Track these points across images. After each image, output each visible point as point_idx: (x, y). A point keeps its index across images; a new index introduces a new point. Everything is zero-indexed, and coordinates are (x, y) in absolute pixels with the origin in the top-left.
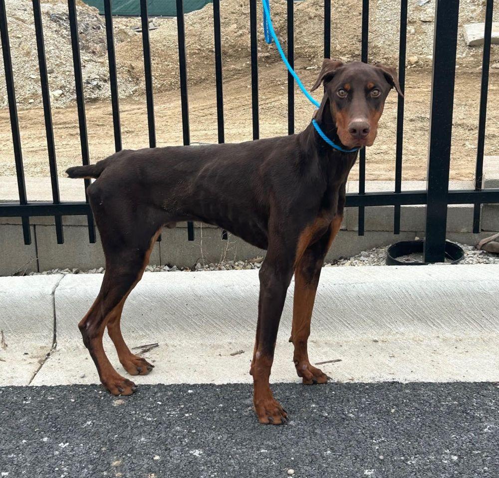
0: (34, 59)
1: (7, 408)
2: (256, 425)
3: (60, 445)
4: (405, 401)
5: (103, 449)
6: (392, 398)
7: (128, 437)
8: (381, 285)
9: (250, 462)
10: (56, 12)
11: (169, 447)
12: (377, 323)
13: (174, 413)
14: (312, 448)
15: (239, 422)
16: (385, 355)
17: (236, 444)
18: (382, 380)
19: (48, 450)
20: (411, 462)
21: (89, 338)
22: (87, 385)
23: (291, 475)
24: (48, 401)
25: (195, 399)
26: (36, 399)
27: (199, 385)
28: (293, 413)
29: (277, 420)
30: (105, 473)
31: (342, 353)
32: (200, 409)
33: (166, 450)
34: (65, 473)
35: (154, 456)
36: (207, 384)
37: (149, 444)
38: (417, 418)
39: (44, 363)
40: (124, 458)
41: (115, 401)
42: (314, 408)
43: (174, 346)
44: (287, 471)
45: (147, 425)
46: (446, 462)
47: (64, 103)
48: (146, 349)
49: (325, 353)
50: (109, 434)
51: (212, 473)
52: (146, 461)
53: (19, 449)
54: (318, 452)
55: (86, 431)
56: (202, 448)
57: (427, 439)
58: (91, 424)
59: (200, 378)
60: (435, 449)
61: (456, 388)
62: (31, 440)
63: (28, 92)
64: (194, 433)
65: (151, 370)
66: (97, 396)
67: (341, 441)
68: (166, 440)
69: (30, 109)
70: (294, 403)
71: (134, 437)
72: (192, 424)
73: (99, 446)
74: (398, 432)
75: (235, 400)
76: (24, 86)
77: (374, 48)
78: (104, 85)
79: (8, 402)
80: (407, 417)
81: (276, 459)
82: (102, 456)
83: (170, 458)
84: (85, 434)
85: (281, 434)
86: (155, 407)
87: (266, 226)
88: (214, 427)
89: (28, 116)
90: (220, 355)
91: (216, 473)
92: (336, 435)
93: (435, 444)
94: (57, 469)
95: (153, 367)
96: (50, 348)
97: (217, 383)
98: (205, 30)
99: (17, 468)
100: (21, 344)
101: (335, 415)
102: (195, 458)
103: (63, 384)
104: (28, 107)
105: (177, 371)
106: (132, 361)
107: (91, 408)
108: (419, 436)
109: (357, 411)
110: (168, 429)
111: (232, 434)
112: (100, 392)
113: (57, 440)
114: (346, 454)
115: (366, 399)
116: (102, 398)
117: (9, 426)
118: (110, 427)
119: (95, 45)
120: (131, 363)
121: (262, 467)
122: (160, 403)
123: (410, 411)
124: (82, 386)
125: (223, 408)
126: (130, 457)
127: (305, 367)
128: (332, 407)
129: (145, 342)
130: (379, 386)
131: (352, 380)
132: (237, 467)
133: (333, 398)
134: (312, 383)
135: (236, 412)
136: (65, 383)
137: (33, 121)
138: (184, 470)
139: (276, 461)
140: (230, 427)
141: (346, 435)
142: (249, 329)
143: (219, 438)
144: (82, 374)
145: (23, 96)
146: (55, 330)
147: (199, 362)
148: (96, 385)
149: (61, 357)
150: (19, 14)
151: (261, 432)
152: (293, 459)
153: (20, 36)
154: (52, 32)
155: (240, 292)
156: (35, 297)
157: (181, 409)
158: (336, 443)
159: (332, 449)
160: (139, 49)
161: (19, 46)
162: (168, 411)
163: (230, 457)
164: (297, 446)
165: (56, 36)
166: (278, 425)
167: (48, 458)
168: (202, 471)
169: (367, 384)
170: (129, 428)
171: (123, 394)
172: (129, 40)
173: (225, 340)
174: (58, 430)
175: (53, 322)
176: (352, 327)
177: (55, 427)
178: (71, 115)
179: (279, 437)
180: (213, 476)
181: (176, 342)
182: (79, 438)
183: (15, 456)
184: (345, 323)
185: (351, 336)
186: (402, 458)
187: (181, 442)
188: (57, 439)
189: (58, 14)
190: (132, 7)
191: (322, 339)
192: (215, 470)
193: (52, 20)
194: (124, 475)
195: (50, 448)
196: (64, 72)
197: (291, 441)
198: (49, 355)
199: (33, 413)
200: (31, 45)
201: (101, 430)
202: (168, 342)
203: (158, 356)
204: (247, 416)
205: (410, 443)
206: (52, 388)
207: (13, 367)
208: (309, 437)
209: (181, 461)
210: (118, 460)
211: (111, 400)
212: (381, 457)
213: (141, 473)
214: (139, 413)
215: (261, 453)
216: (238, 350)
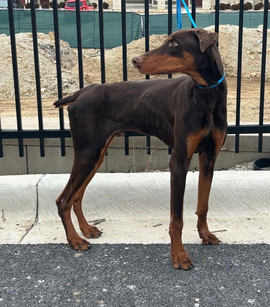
0: (29, 70)
1: (3, 257)
2: (172, 270)
3: (39, 281)
5: (68, 284)
6: (263, 254)
7: (85, 276)
8: (252, 182)
9: (168, 293)
10: (43, 44)
11: (113, 283)
12: (249, 207)
13: (116, 261)
14: (210, 285)
15: (160, 268)
16: (256, 228)
17: (159, 282)
18: (255, 243)
19: (30, 285)
21: (62, 210)
22: (57, 244)
23: (197, 302)
24: (31, 253)
25: (130, 253)
26: (23, 252)
27: (132, 244)
28: (197, 263)
29: (185, 267)
30: (69, 300)
31: (227, 226)
32: (133, 260)
33: (111, 285)
34: (42, 300)
35: (103, 289)
36: (138, 244)
37: (99, 281)
39: (29, 231)
40: (82, 290)
41: (76, 254)
42: (211, 260)
43: (115, 221)
44: (195, 300)
45: (98, 269)
47: (47, 96)
48: (97, 222)
49: (216, 226)
50: (72, 275)
51: (142, 300)
52: (97, 292)
53: (11, 284)
54: (215, 287)
55: (57, 272)
56: (135, 284)
58: (60, 268)
59: (133, 240)
62: (19, 278)
63: (25, 89)
64: (130, 274)
65: (100, 235)
66: (64, 250)
67: (230, 281)
68: (111, 279)
69: (26, 99)
70: (197, 256)
71: (89, 277)
72: (128, 269)
73: (65, 282)
75: (157, 254)
76: (23, 86)
77: (230, 67)
78: (71, 86)
79: (5, 254)
81: (186, 291)
82: (67, 288)
83: (114, 290)
84: (55, 274)
85: (189, 275)
86: (103, 258)
88: (143, 271)
89: (25, 103)
90: (146, 226)
91: (145, 301)
92: (227, 277)
94: (36, 297)
95: (102, 233)
96: (34, 221)
97: (145, 243)
98: (131, 56)
99: (9, 296)
100: (15, 218)
101: (225, 264)
102: (131, 290)
103: (42, 243)
104: (25, 98)
105: (117, 236)
106: (88, 229)
107: (60, 258)
109: (240, 262)
110: (112, 272)
111: (156, 275)
112: (66, 248)
114: (235, 289)
115: (245, 254)
116: (68, 252)
117: (5, 269)
118: (73, 270)
119: (66, 63)
120: (87, 230)
121: (177, 297)
122: (107, 255)
124: (54, 244)
125: (149, 259)
126: (86, 290)
127: (204, 232)
128: (223, 259)
129: (96, 218)
130: (254, 246)
131: (235, 242)
132: (160, 297)
133: (223, 253)
134: (208, 243)
135: (158, 262)
137: (28, 106)
138: (123, 298)
139: (187, 293)
140: (154, 271)
141: (234, 277)
142: (165, 210)
143: (147, 278)
144: (54, 237)
145: (22, 91)
146: (37, 210)
147: (132, 231)
148: (64, 244)
149: (41, 227)
150: (22, 44)
151: (175, 275)
152: (198, 292)
153: (22, 57)
154: (41, 55)
155: (160, 185)
156: (25, 187)
157: (121, 260)
158: (227, 282)
159: (224, 285)
160: (92, 66)
161: (21, 63)
162: (112, 261)
163: (155, 290)
164: (201, 283)
165: (43, 57)
166: (187, 270)
167: (30, 290)
168: (136, 299)
169: (245, 245)
170: (86, 271)
171: (82, 249)
172: (86, 60)
173: (149, 217)
174: (37, 272)
175: (36, 205)
176: (233, 210)
177: (36, 270)
178: (50, 102)
179: (188, 278)
180: (143, 302)
181: (117, 218)
182: (52, 277)
183: (8, 288)
184: (228, 207)
185: (232, 215)
187: (121, 280)
188: (36, 277)
189: (45, 45)
190: (88, 43)
191: (214, 217)
192: (145, 298)
193: (41, 48)
194: (82, 301)
195: (32, 283)
196: (47, 78)
197: (196, 280)
198: (33, 225)
199: (21, 261)
200: (28, 62)
201: (67, 272)
202: (111, 218)
203: (105, 227)
204: (165, 264)
206: (34, 245)
207: (9, 233)
208: (208, 278)
209: (121, 292)
210: (78, 291)
211: (74, 253)
212: (259, 291)
213: (93, 300)
214: (92, 261)
215: (176, 288)
216: (158, 224)
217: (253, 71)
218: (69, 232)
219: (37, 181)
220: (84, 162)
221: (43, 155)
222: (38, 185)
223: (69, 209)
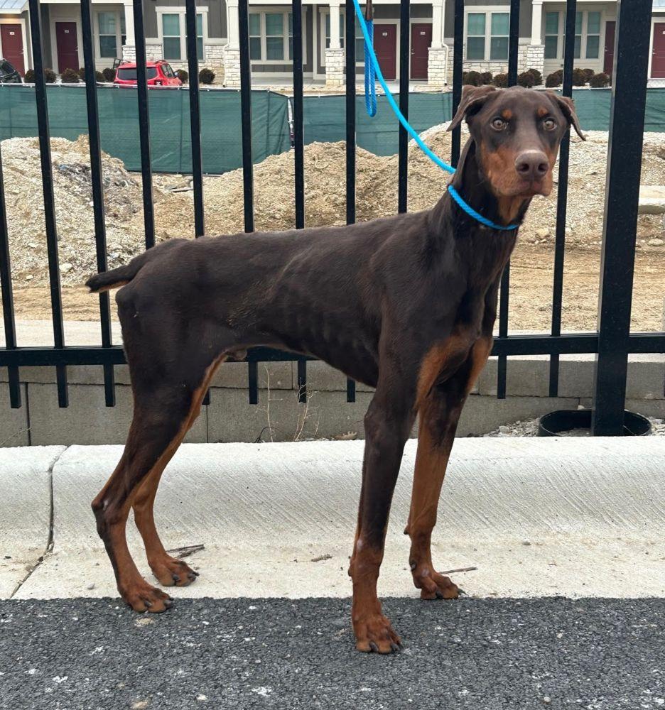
0: (34, 222)
2: (353, 654)
3: (54, 679)
4: (577, 623)
5: (120, 685)
6: (557, 618)
7: (158, 669)
8: (534, 461)
9: (345, 704)
10: (66, 162)
11: (221, 683)
12: (528, 517)
13: (228, 636)
14: (439, 686)
15: (327, 649)
16: (541, 563)
17: (324, 679)
18: (540, 595)
19: (35, 687)
20: (593, 707)
21: (105, 524)
22: (97, 599)
24: (38, 619)
25: (259, 617)
26: (20, 617)
27: (264, 599)
28: (409, 638)
29: (383, 647)
31: (478, 560)
32: (266, 632)
33: (216, 687)
35: (198, 696)
36: (278, 599)
37: (190, 678)
38: (597, 646)
39: (33, 570)
40: (151, 698)
41: (139, 619)
42: (440, 631)
43: (227, 548)
45: (187, 653)
46: (647, 706)
47: (74, 281)
48: (187, 552)
49: (451, 560)
50: (130, 665)
52: (185, 702)
54: (450, 691)
55: (95, 660)
56: (270, 685)
57: (615, 675)
58: (102, 651)
59: (266, 590)
60: (629, 689)
61: (653, 605)
62: (10, 672)
63: (25, 266)
64: (259, 664)
65: (194, 580)
66: (112, 613)
67: (483, 677)
68: (216, 674)
69: (28, 287)
70: (409, 625)
71: (168, 669)
72: (255, 652)
73: (113, 680)
74: (569, 665)
75: (319, 620)
76: (20, 257)
78: (128, 258)
80: (581, 645)
81: (384, 700)
82: (117, 694)
83: (223, 698)
84: (92, 664)
85: (391, 666)
86: (199, 628)
87: (376, 347)
88: (289, 655)
89: (25, 296)
90: (296, 560)
92: (476, 669)
93: (627, 682)
95: (197, 574)
96: (44, 551)
97: (293, 597)
98: (265, 190)
101: (472, 641)
102: (261, 698)
103: (61, 597)
104: (25, 285)
105: (232, 582)
106: (167, 565)
107: (102, 629)
108: (602, 671)
109: (506, 636)
110: (219, 659)
111: (317, 666)
112: (117, 608)
113: (50, 673)
114: (493, 695)
115: (517, 619)
116: (120, 616)
118: (131, 655)
119: (118, 206)
120: (164, 567)
122: (207, 623)
123: (586, 637)
124: (90, 600)
125: (303, 630)
126: (160, 697)
127: (425, 572)
128: (466, 631)
129: (184, 542)
130: (537, 602)
131: (494, 594)
133: (468, 618)
134: (436, 597)
135: (322, 636)
136: (64, 597)
137: (31, 303)
139: (386, 703)
140: (313, 657)
141: (491, 669)
142: (339, 525)
143: (296, 671)
144: (89, 584)
145: (19, 270)
146: (52, 525)
147: (265, 570)
148: (111, 599)
149: (60, 562)
150: (17, 163)
151: (361, 664)
152: (410, 700)
153: (17, 191)
154: (61, 188)
155: (326, 469)
156: (24, 474)
157: (239, 632)
158: (476, 679)
159: (470, 688)
160: (176, 213)
161: (15, 205)
162: (219, 634)
163: (314, 697)
164: (417, 683)
165: (65, 193)
167: (36, 697)
169: (517, 600)
170: (160, 657)
171: (151, 610)
172: (163, 201)
173: (303, 541)
174: (51, 659)
175: (49, 513)
176: (491, 523)
177: (48, 654)
179: (388, 670)
181: (231, 544)
182: (84, 670)
184: (481, 517)
185: (490, 537)
186: (579, 701)
187: (239, 676)
188: (49, 670)
189: (68, 165)
190: (168, 161)
191: (447, 540)
193: (60, 173)
195: (40, 683)
196: (75, 240)
197: (407, 676)
198: (41, 559)
199: (15, 636)
200: (32, 203)
201: (118, 659)
202: (218, 542)
203: (203, 562)
204: (338, 642)
205: (589, 680)
206: (44, 602)
208: (433, 671)
209: (239, 702)
210: (142, 700)
211: (133, 619)
212: (547, 699)
214: (175, 636)
215: (361, 692)
216: (323, 555)
217: (543, 225)
218: (123, 574)
219: (51, 459)
220: (157, 417)
221: (63, 402)
222: (54, 470)
223: (121, 520)
